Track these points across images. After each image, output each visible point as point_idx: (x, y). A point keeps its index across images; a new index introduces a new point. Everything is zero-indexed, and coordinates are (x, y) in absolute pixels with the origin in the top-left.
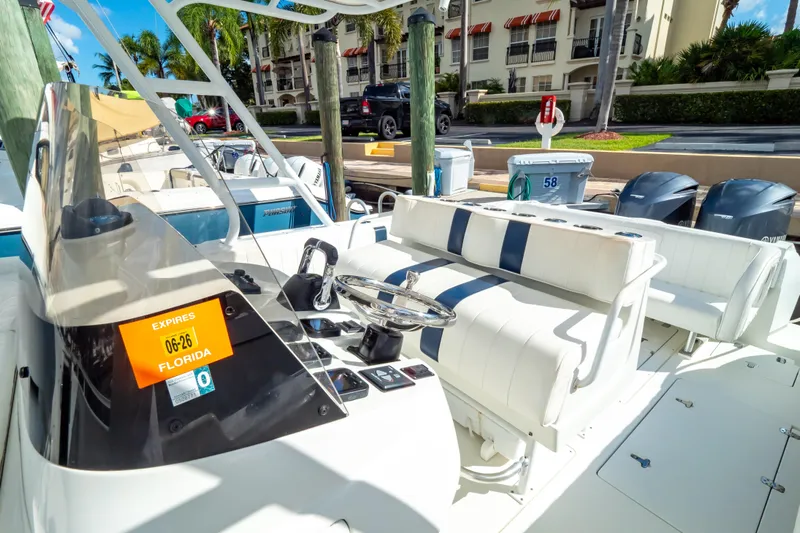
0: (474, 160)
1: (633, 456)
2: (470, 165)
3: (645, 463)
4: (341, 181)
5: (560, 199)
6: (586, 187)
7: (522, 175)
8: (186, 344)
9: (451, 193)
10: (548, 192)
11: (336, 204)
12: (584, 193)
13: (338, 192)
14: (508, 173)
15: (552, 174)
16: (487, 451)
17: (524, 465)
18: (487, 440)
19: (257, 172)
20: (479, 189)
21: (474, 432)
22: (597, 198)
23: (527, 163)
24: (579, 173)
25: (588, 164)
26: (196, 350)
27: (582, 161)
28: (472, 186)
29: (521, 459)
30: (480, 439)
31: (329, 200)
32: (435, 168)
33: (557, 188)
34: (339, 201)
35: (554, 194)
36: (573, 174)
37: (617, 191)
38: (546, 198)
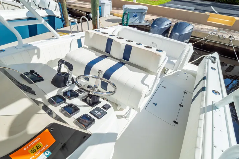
0: (112, 5)
1: (153, 103)
2: (111, 6)
3: (156, 104)
4: (66, 10)
5: (138, 21)
6: (145, 17)
7: (127, 12)
8: (38, 148)
9: (105, 16)
11: (65, 19)
12: (144, 20)
13: (65, 15)
14: (122, 9)
15: (135, 12)
16: (118, 108)
17: (129, 112)
18: (119, 105)
19: (30, 3)
20: (114, 15)
21: (115, 103)
22: (148, 22)
23: (128, 8)
24: (144, 13)
25: (146, 10)
26: (43, 147)
27: (144, 9)
28: (111, 14)
29: (128, 110)
30: (117, 105)
31: (62, 17)
32: (99, 7)
33: (137, 17)
34: (66, 18)
35: (136, 19)
36: (142, 13)
37: (153, 19)
38: (134, 21)
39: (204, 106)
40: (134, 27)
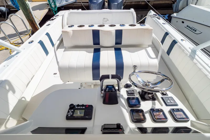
38: (61, 2)
39: (189, 54)
40: (62, 8)
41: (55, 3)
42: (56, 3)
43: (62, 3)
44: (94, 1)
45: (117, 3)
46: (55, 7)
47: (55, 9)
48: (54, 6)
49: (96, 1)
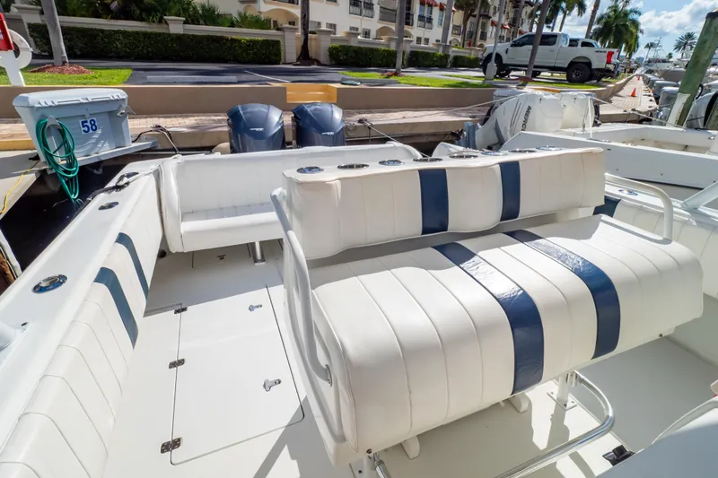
5: (106, 144)
6: (129, 126)
10: (90, 138)
12: (130, 134)
15: (87, 116)
22: (143, 137)
23: (50, 104)
24: (118, 111)
25: (123, 100)
27: (116, 98)
33: (99, 131)
35: (98, 140)
36: (111, 114)
38: (93, 148)
40: (97, 170)
41: (69, 150)
42: (75, 151)
43: (96, 150)
44: (257, 129)
45: (332, 133)
46: (70, 165)
47: (69, 173)
48: (65, 162)
49: (261, 129)
